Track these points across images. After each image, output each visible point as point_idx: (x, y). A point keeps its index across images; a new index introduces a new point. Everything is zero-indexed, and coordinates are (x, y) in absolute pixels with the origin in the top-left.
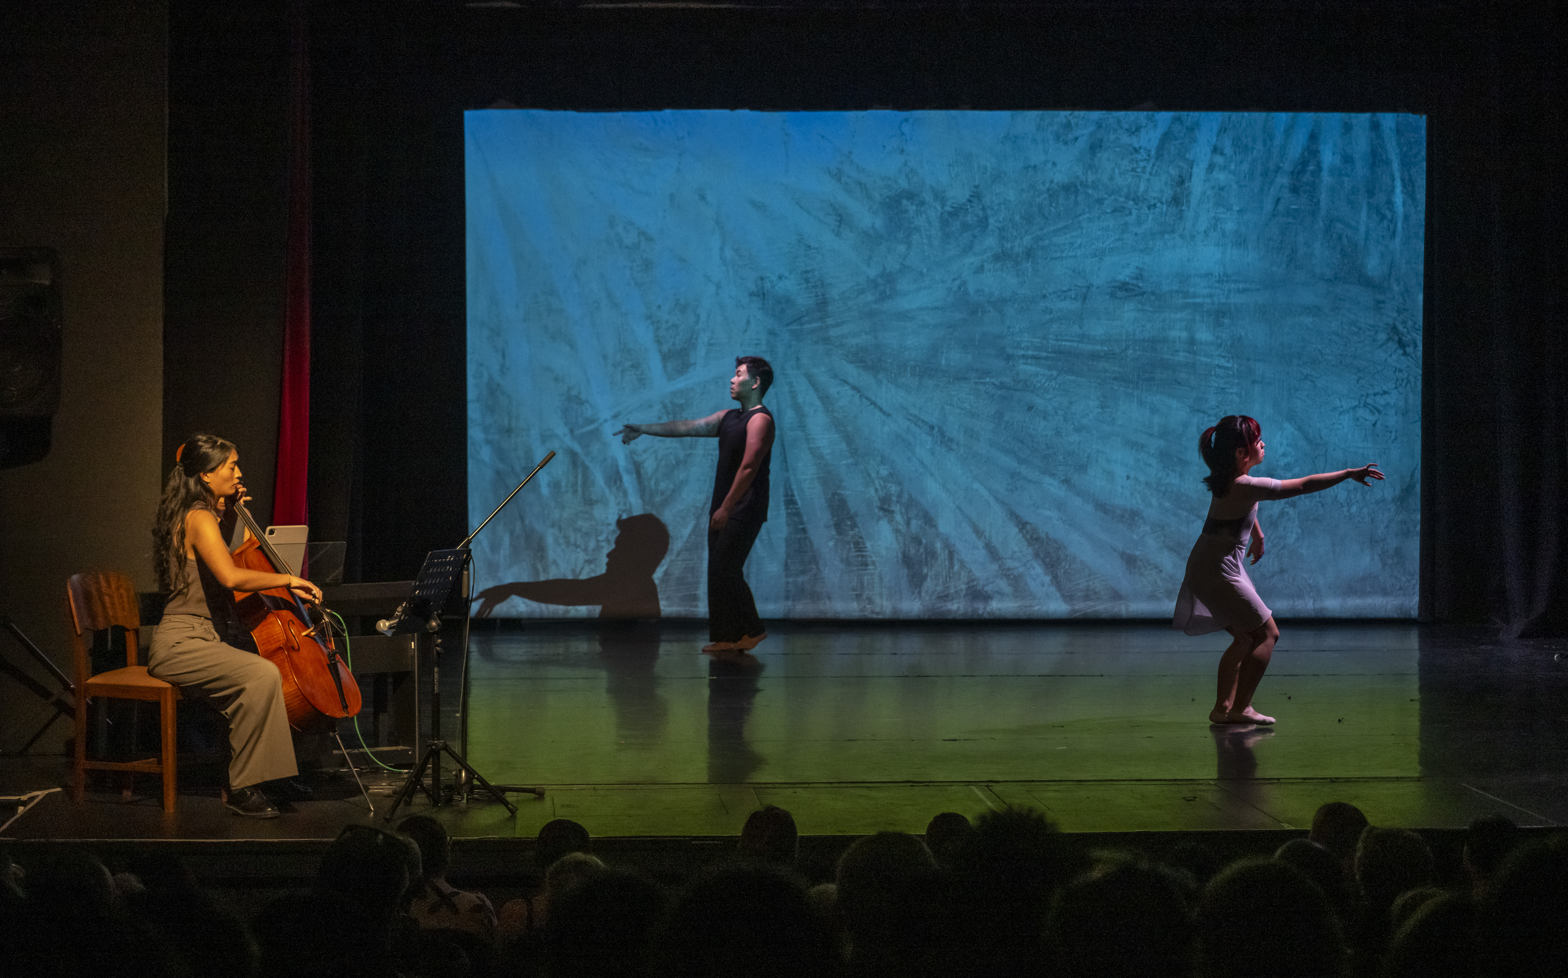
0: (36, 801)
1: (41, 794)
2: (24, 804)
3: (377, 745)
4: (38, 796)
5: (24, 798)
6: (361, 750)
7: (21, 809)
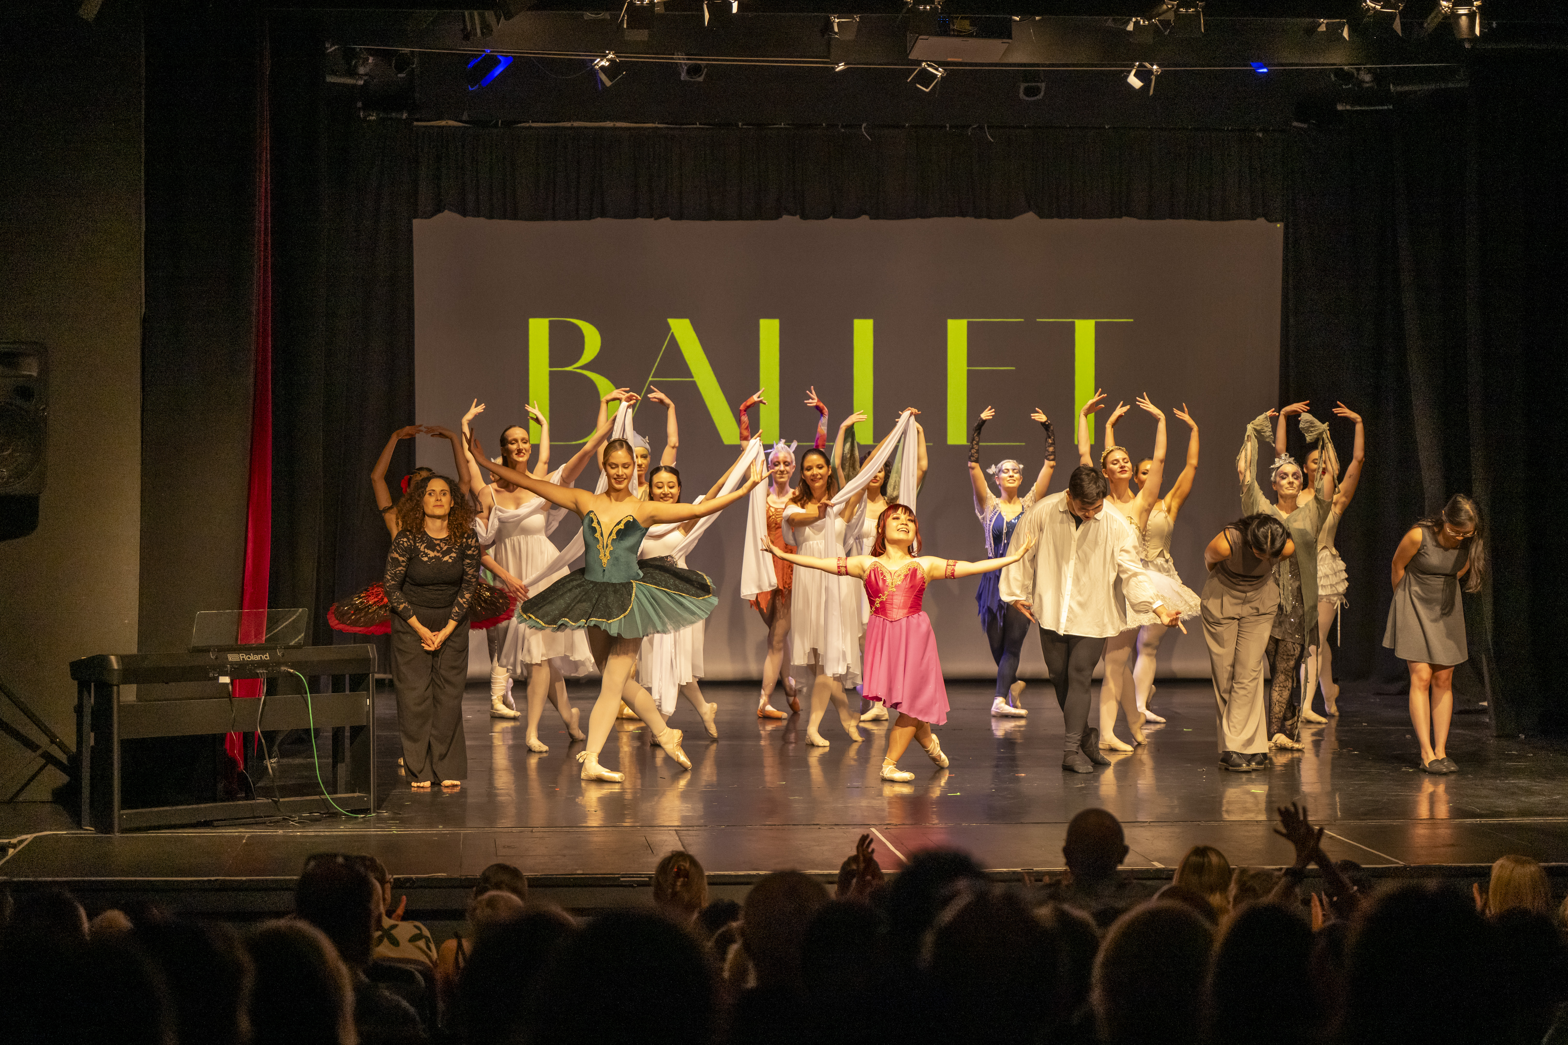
0: (26, 843)
1: (29, 837)
2: (14, 846)
3: (336, 793)
4: (26, 839)
5: (14, 841)
6: (323, 797)
7: (11, 851)
